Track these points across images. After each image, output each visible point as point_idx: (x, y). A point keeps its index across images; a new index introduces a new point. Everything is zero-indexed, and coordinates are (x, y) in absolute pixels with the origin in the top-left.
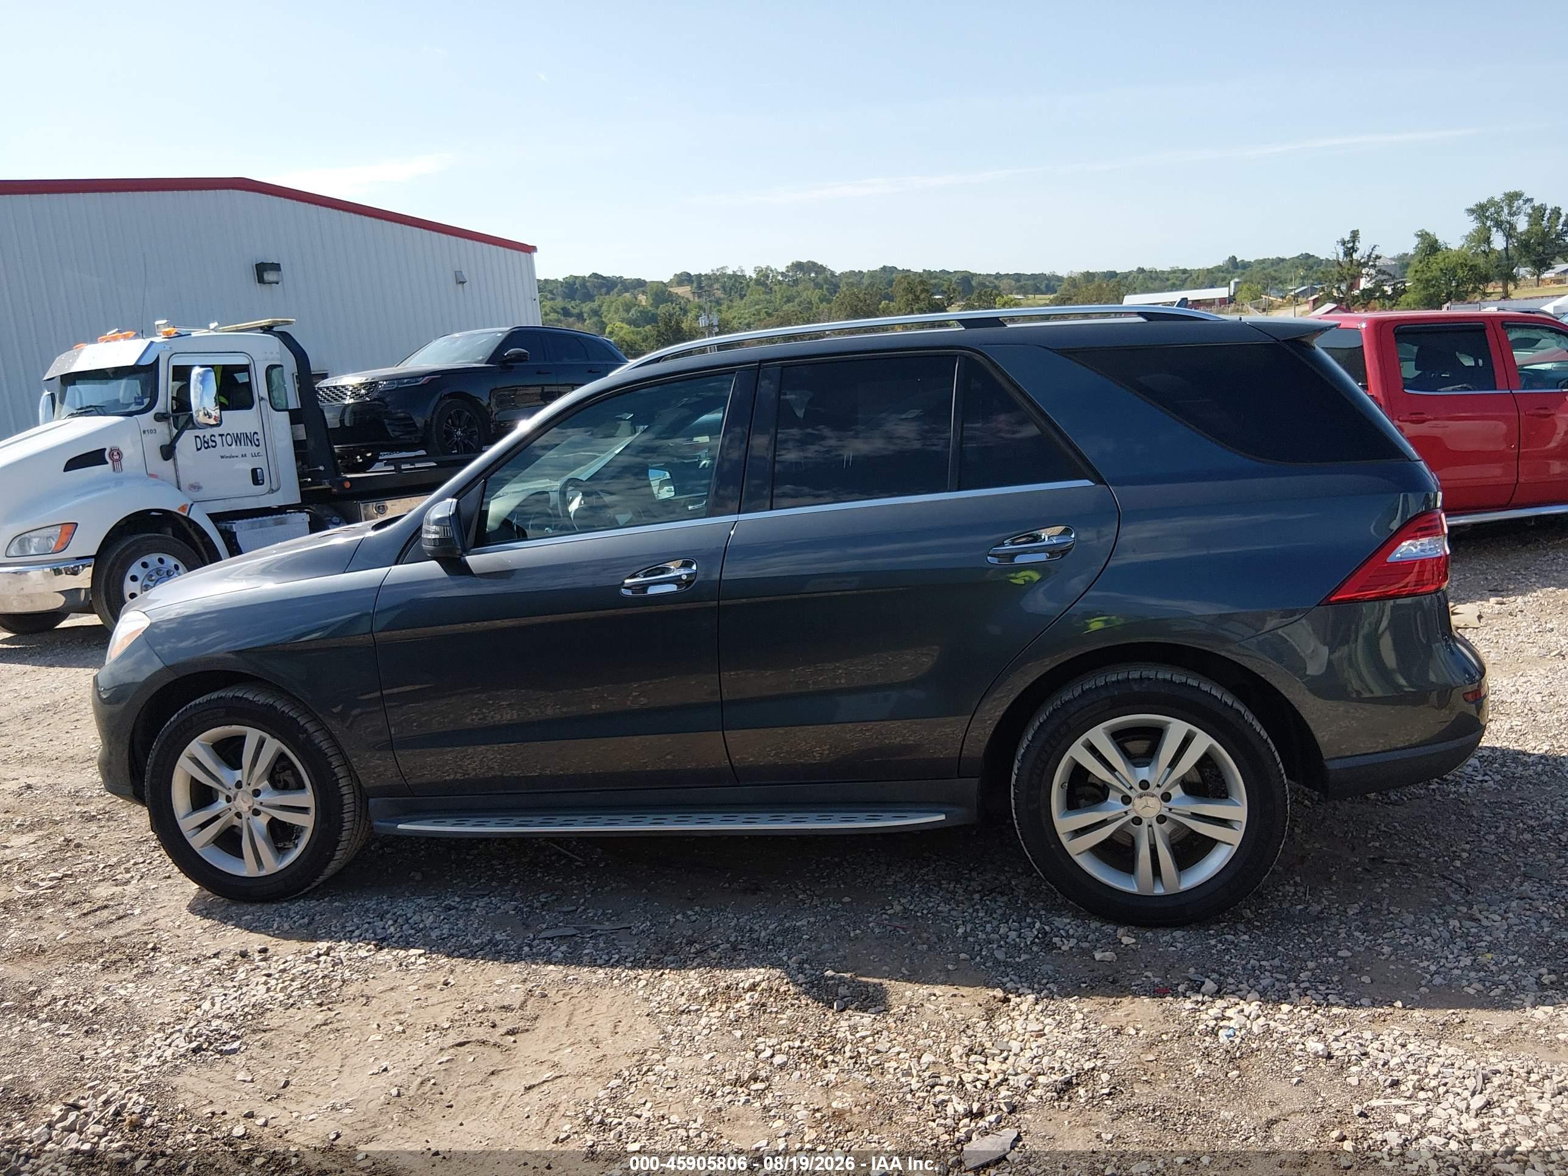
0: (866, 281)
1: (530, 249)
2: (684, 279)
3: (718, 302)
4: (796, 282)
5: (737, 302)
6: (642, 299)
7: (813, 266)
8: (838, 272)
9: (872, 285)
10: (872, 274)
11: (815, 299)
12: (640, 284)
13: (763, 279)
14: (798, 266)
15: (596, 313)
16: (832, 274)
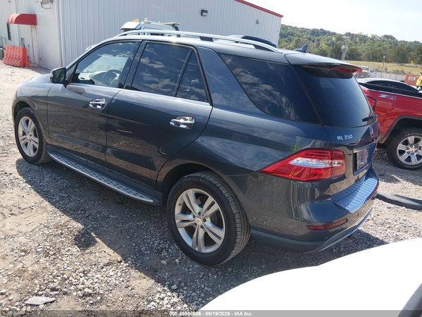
0: (407, 45)
1: (281, 16)
2: (348, 34)
3: (357, 43)
4: (383, 41)
5: (363, 44)
6: (334, 39)
7: (391, 37)
8: (399, 40)
9: (409, 46)
10: (411, 43)
11: (388, 47)
12: (334, 34)
13: (373, 39)
14: (386, 36)
15: (318, 40)
16: (397, 41)
